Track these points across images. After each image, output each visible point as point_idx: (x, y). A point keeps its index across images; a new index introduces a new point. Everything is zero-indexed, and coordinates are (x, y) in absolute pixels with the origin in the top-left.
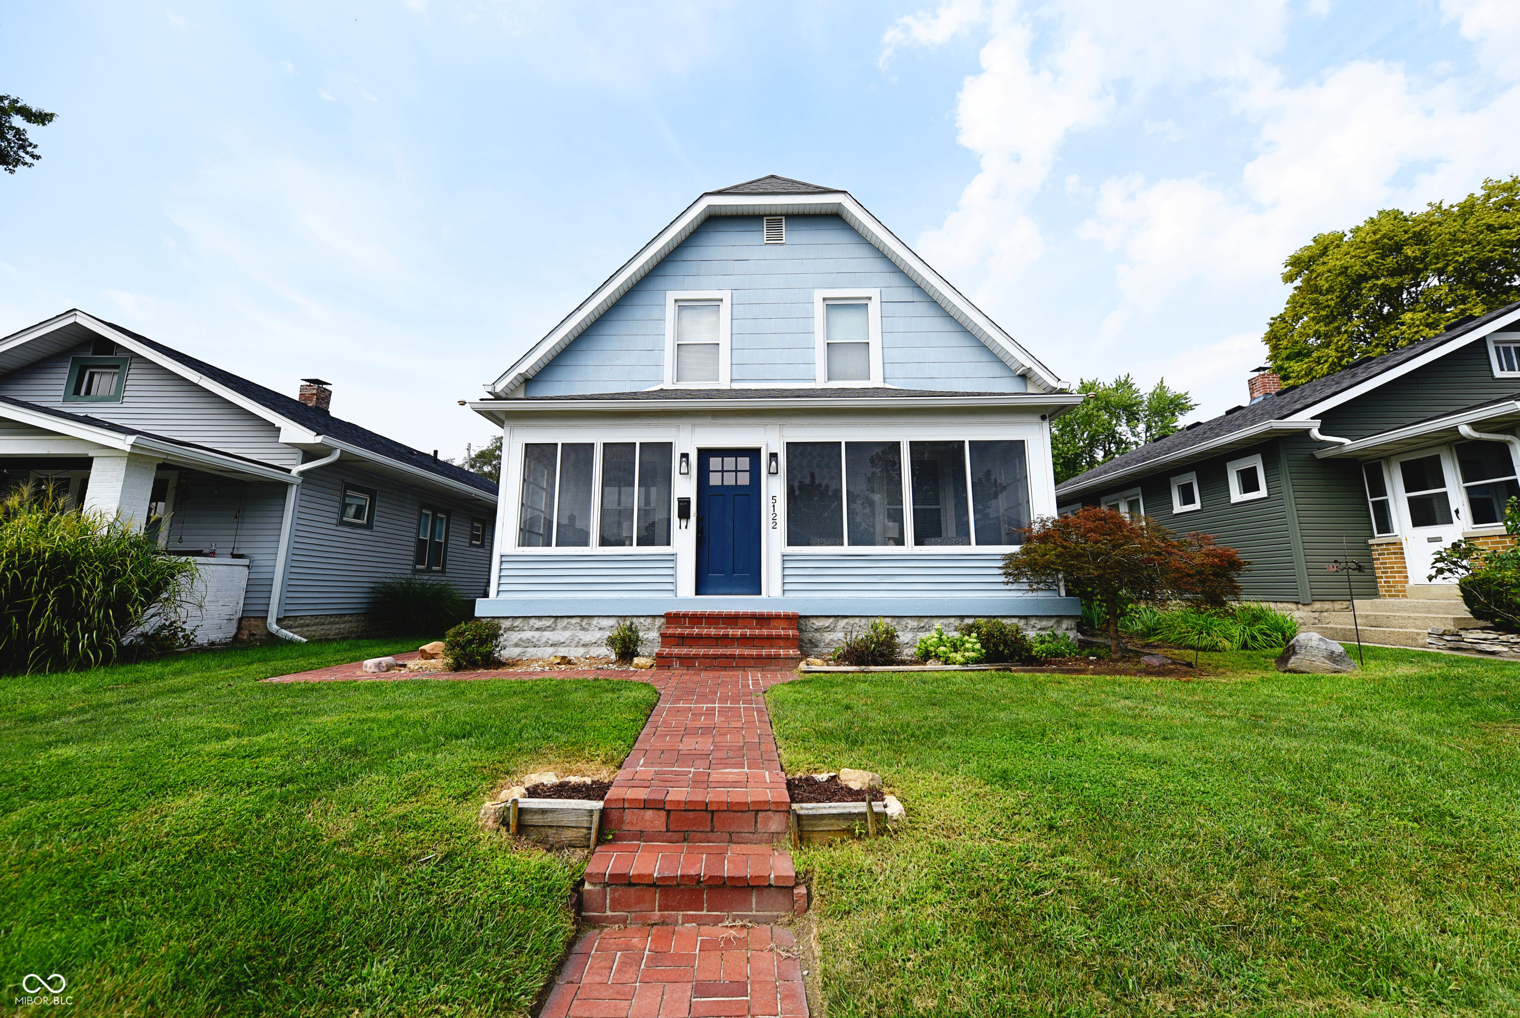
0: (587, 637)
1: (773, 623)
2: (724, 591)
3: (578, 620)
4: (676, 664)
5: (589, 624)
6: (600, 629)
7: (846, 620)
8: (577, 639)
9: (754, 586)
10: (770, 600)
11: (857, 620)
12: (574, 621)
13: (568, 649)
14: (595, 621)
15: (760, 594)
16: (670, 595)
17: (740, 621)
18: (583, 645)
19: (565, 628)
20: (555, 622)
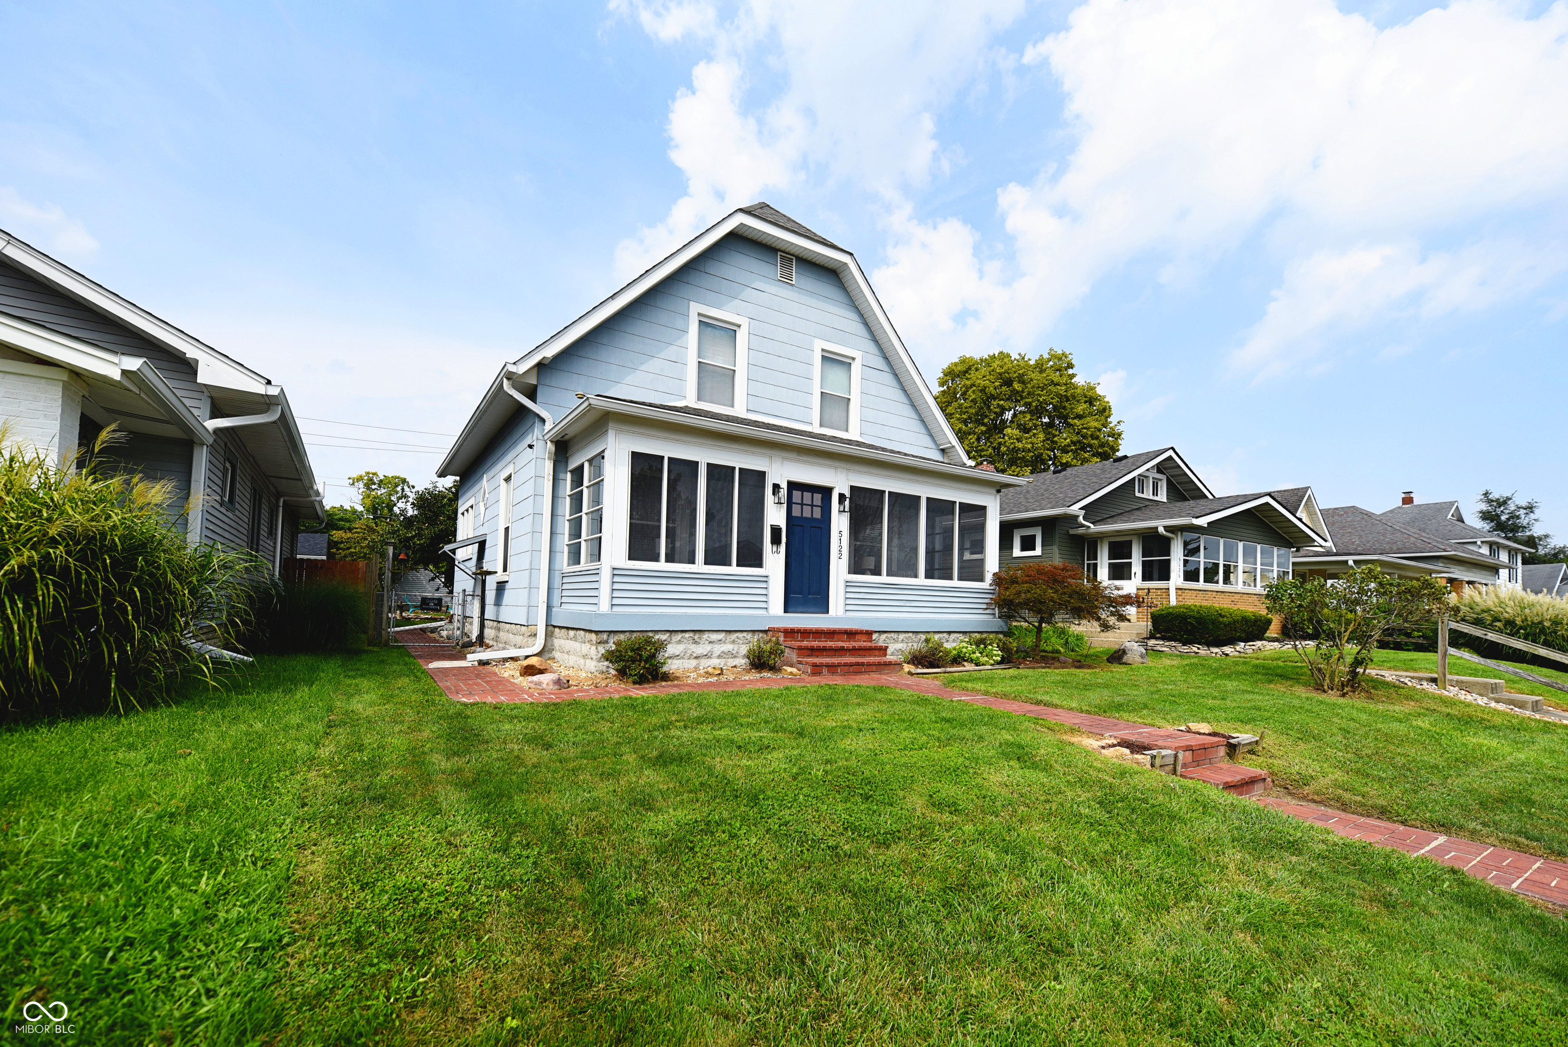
0: (700, 650)
1: (858, 637)
2: (812, 610)
3: (691, 634)
4: (825, 670)
5: (700, 638)
6: (710, 642)
7: (886, 635)
8: (690, 652)
9: (822, 605)
10: (837, 619)
11: (892, 635)
12: (687, 635)
13: (681, 661)
14: (706, 636)
15: (828, 612)
16: (763, 612)
17: (836, 636)
18: (696, 658)
19: (680, 642)
20: (670, 636)
